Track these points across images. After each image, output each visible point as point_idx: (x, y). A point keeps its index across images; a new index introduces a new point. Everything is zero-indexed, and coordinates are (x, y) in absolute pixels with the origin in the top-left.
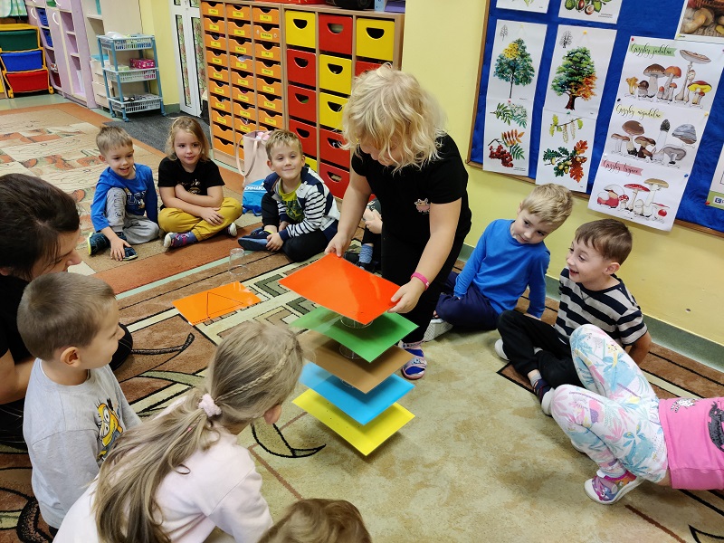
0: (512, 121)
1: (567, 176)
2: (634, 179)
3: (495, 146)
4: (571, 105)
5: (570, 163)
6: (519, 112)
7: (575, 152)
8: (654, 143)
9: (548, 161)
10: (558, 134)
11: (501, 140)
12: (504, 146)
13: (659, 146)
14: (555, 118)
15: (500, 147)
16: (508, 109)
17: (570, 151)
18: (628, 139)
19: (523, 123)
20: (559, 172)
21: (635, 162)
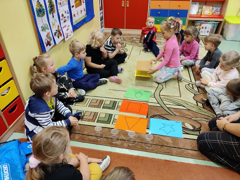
0: (46, 30)
1: (60, 37)
2: (66, 28)
3: (46, 42)
4: (53, 17)
5: (59, 33)
6: (46, 26)
8: (65, 17)
9: (56, 36)
10: (54, 26)
11: (47, 38)
13: (66, 17)
14: (52, 22)
15: (47, 41)
16: (44, 27)
17: (58, 30)
18: (63, 19)
19: (48, 29)
20: (58, 37)
21: (65, 24)
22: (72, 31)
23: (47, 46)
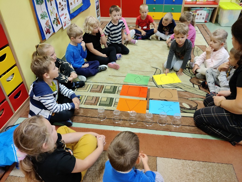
0: (45, 18)
1: (58, 25)
2: (64, 16)
3: (46, 29)
4: (51, 5)
5: (57, 21)
6: (45, 14)
7: (56, 17)
9: (54, 24)
10: (52, 14)
12: (47, 27)
14: (50, 10)
16: (43, 14)
19: (47, 17)
20: (57, 25)
21: (63, 12)
22: (70, 19)
23: (46, 34)
